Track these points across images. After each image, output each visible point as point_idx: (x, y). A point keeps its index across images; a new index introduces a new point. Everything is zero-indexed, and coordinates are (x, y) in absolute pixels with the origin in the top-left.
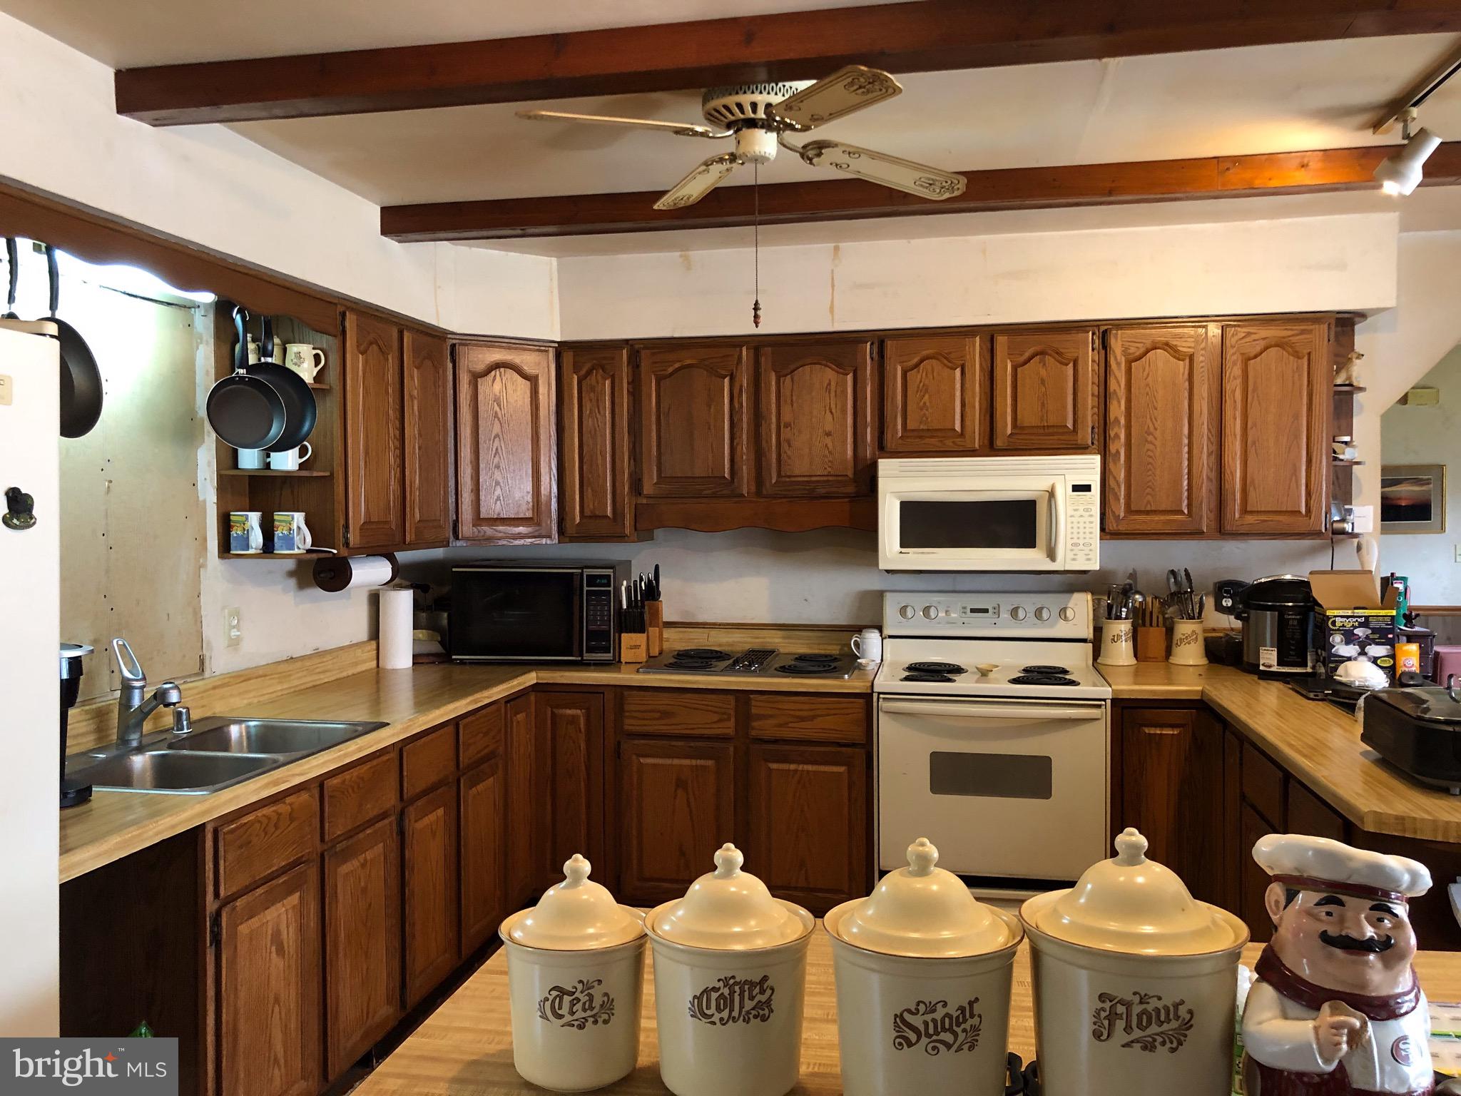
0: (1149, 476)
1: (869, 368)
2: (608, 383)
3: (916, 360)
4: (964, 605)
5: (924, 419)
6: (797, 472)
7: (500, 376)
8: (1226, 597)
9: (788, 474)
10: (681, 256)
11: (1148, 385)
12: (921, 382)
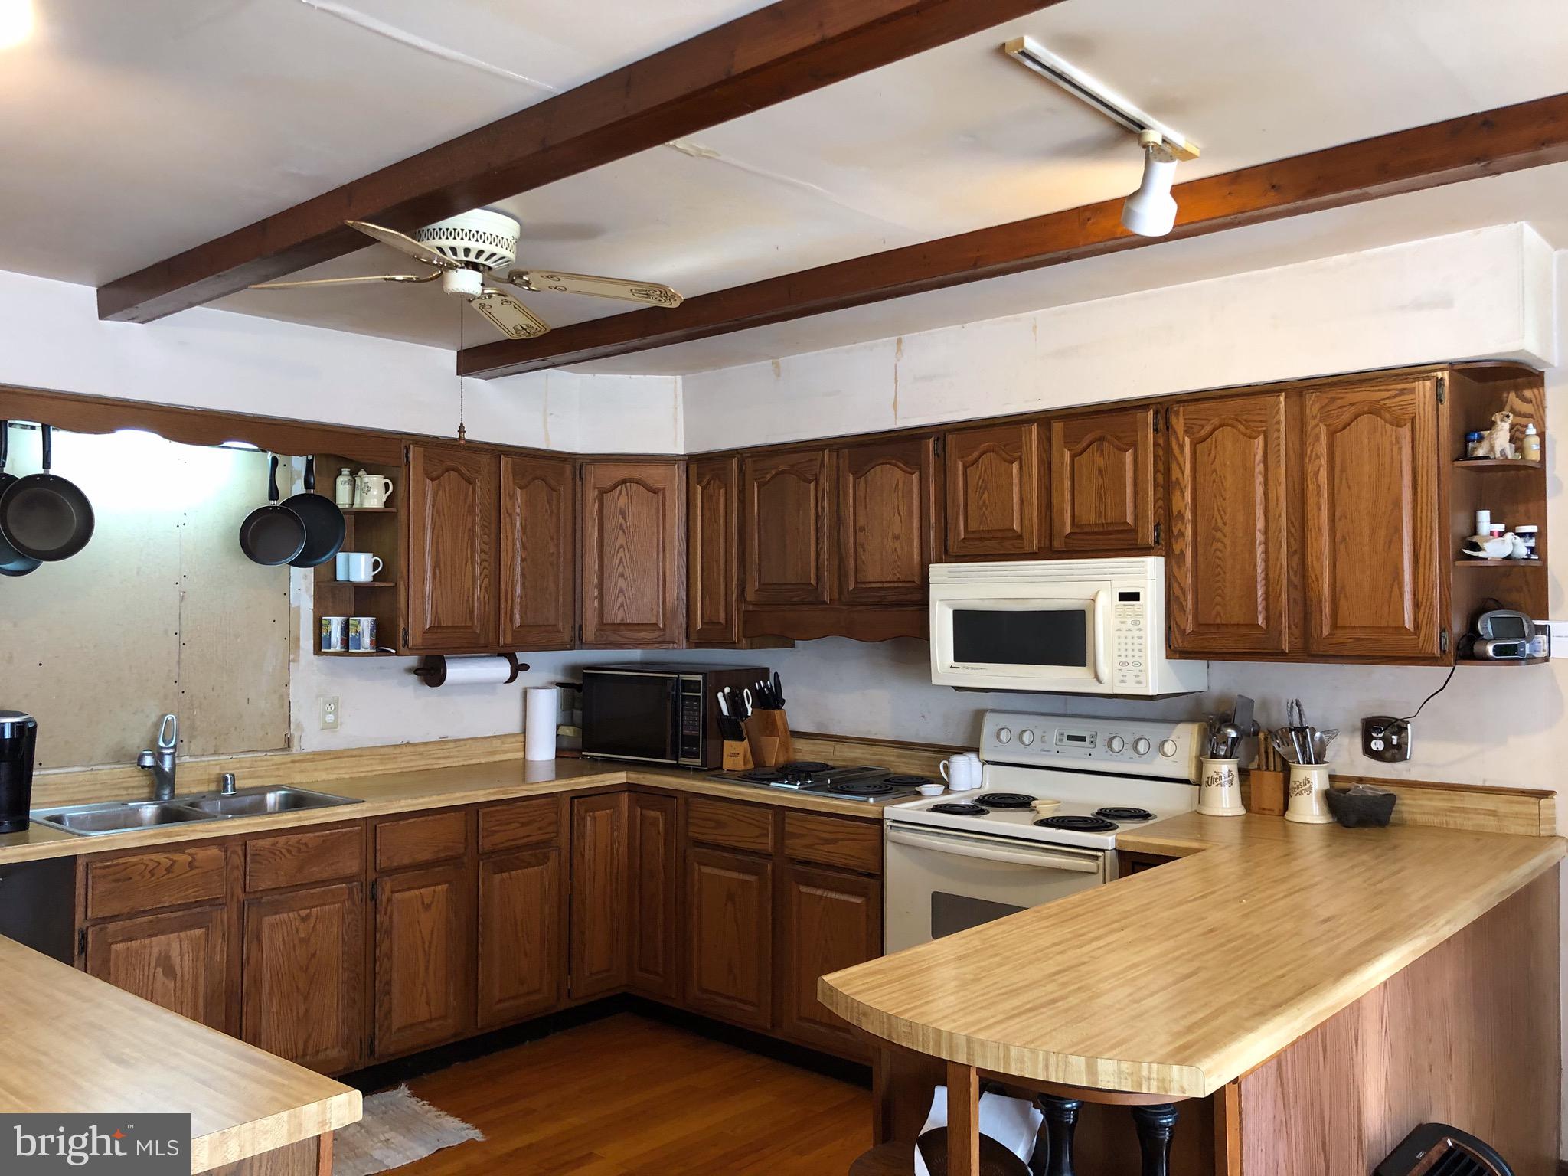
0: (1219, 581)
1: (932, 465)
2: (722, 491)
3: (976, 454)
4: (1062, 731)
5: (984, 518)
6: (870, 578)
7: (626, 490)
8: (1375, 738)
9: (863, 581)
10: (773, 363)
11: (1215, 471)
12: (980, 478)
